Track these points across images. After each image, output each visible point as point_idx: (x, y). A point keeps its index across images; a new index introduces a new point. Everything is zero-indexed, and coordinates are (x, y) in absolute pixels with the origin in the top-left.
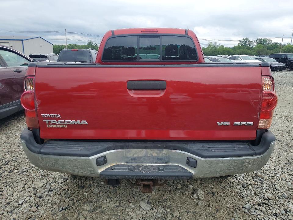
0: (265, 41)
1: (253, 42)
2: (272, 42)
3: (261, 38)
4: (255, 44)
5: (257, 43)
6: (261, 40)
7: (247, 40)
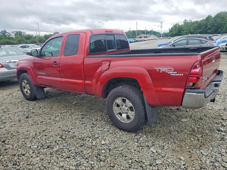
0: (20, 33)
1: (11, 33)
2: (26, 34)
3: (16, 31)
4: (13, 35)
5: (15, 35)
6: (17, 33)
7: (5, 32)
